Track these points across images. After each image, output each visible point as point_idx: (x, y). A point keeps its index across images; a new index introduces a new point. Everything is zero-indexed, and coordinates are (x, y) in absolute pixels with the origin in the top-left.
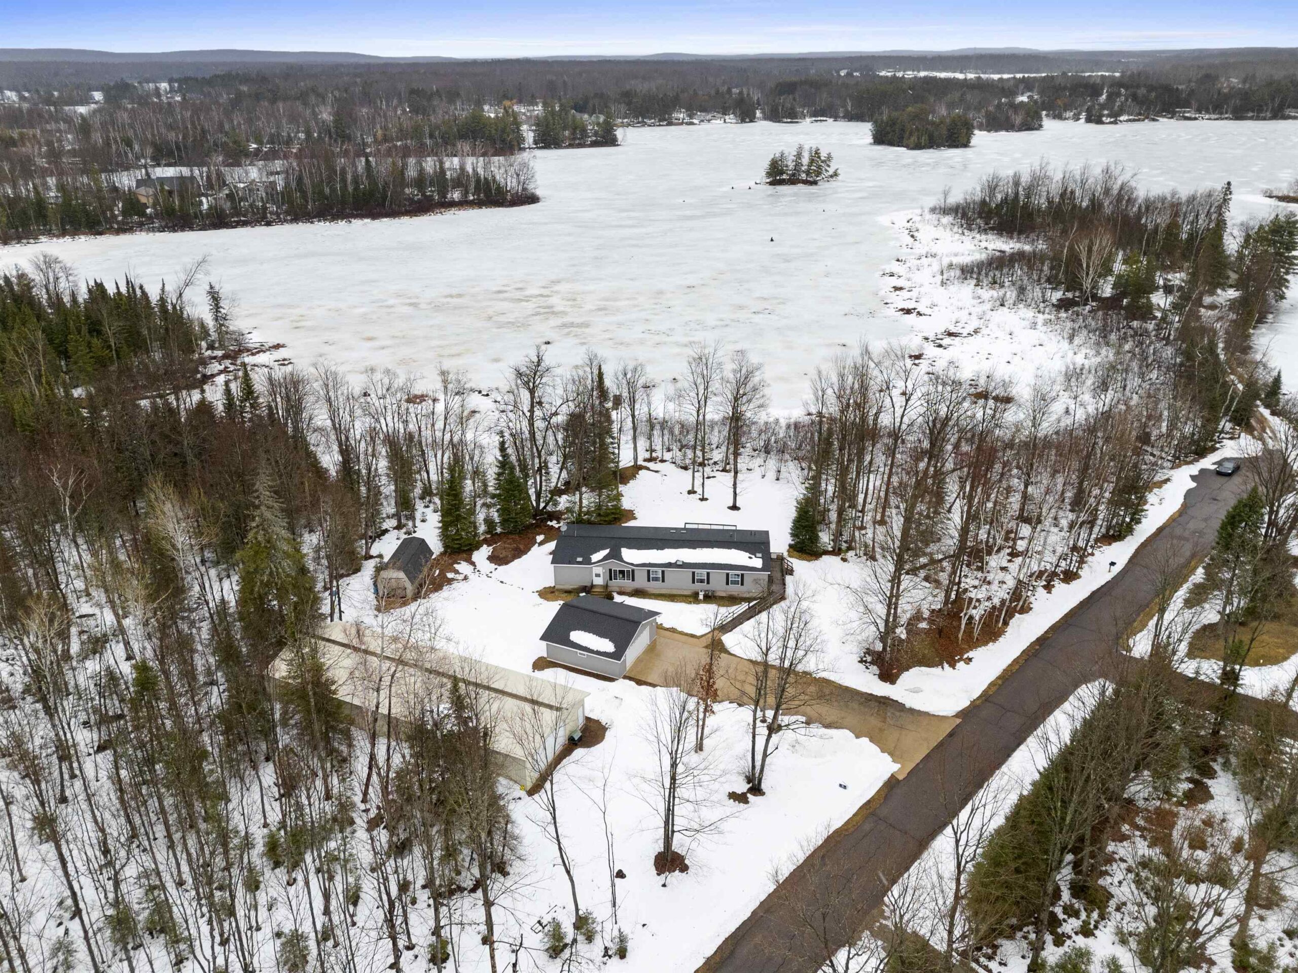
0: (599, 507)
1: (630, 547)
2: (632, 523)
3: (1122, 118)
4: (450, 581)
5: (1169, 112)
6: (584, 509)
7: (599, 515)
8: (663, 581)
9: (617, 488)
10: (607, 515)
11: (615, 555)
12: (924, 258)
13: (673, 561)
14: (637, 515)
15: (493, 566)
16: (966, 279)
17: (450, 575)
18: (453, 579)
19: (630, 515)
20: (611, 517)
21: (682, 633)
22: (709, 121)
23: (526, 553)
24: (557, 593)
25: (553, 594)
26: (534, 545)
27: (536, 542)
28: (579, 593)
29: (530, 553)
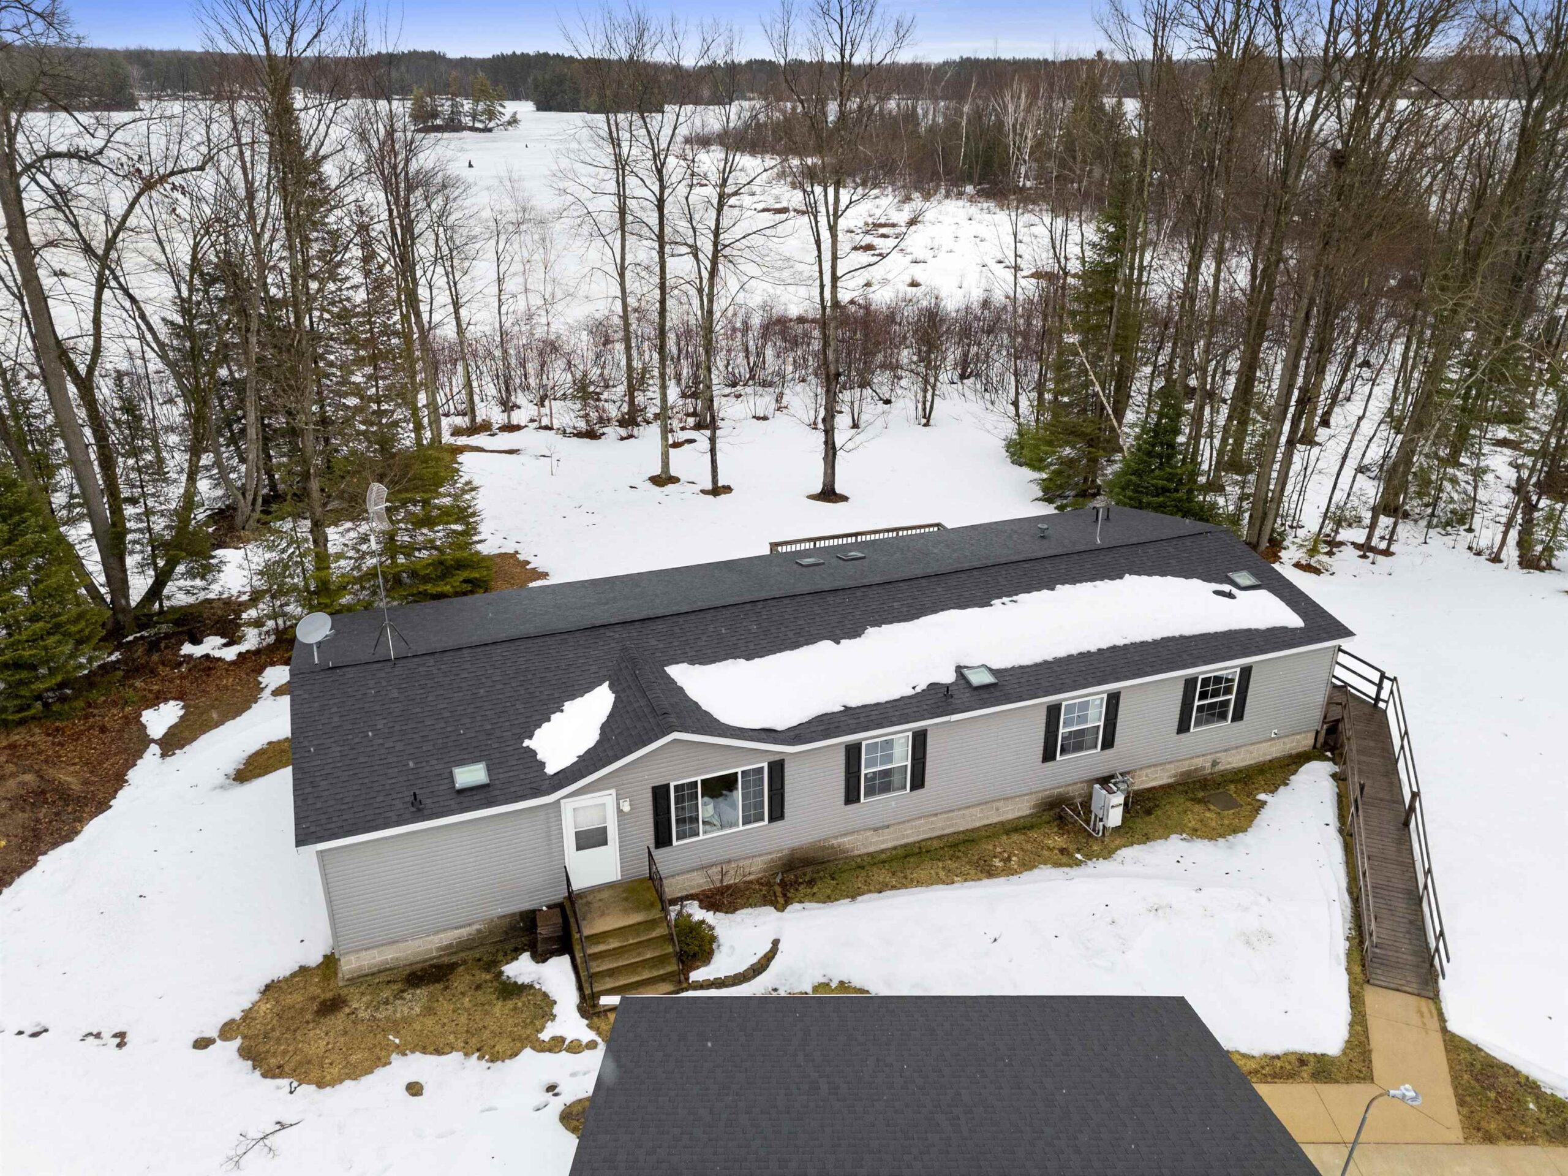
8: (918, 780)
23: (103, 806)
24: (358, 1003)
25: (338, 1021)
26: (139, 754)
27: (145, 741)
28: (492, 965)
29: (122, 800)
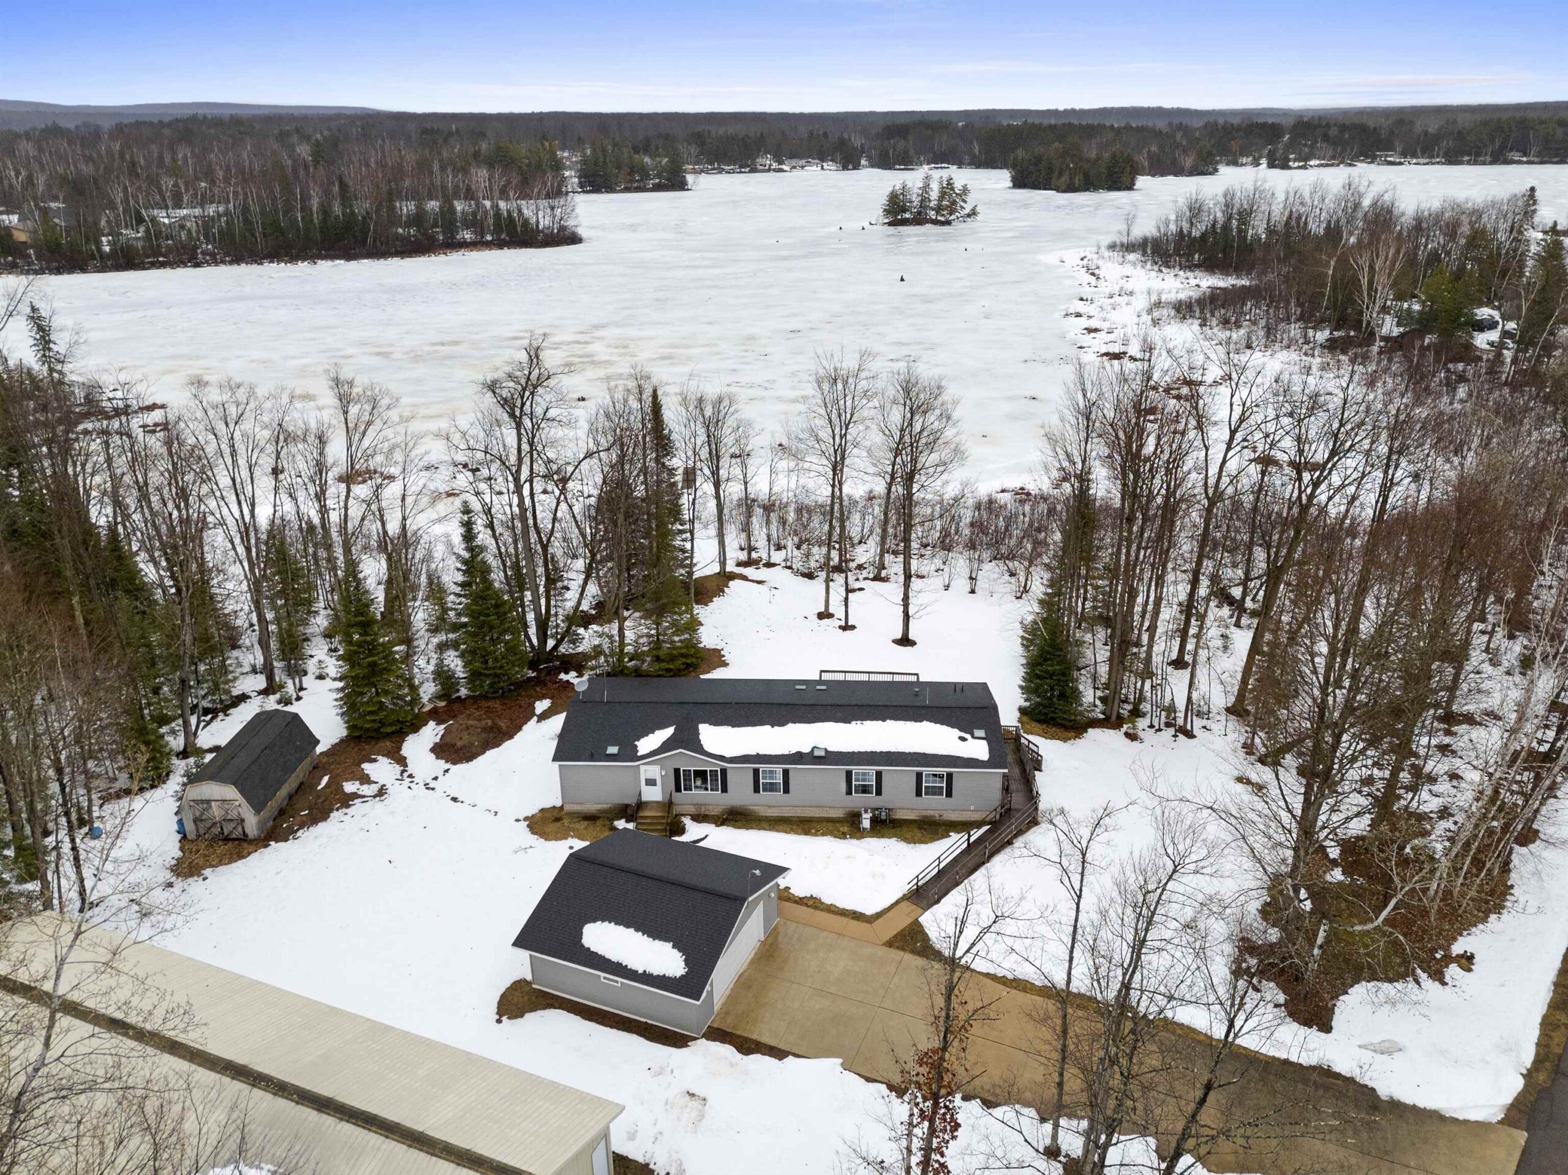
0: (657, 644)
1: (717, 721)
2: (718, 674)
3: (1312, 163)
4: (347, 800)
5: (1367, 157)
6: (629, 649)
7: (658, 659)
8: (786, 790)
9: (690, 610)
10: (672, 658)
11: (687, 739)
12: (1116, 298)
13: (806, 750)
14: (727, 658)
15: (442, 764)
16: (1184, 318)
17: (350, 787)
18: (355, 796)
19: (716, 658)
20: (678, 663)
21: (832, 910)
22: (802, 167)
23: (511, 737)
24: (566, 822)
25: (558, 824)
26: (529, 719)
27: (534, 714)
28: (612, 820)
29: (519, 737)
